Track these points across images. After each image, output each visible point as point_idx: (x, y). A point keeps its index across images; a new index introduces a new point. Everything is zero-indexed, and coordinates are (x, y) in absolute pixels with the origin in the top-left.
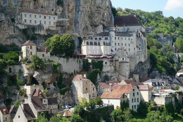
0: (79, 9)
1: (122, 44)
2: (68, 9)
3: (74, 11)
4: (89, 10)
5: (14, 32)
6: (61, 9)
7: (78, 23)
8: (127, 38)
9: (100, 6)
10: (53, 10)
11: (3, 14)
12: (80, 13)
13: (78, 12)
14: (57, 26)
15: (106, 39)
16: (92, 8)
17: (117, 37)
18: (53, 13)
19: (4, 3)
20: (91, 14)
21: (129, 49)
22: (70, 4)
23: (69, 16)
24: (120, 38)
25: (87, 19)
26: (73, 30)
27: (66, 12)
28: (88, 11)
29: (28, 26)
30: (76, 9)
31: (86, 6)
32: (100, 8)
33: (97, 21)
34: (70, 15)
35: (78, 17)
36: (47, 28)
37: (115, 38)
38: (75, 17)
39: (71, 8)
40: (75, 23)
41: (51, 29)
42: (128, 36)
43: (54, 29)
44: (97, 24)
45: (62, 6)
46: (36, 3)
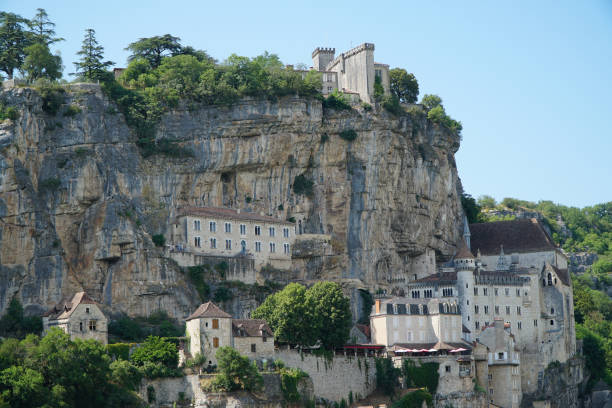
0: (362, 205)
1: (497, 309)
2: (329, 203)
3: (347, 210)
4: (392, 205)
5: (163, 276)
6: (306, 204)
7: (360, 245)
8: (512, 290)
9: (427, 193)
10: (281, 208)
11: (128, 222)
12: (365, 215)
13: (360, 212)
14: (295, 257)
15: (448, 294)
16: (402, 199)
17: (481, 288)
18: (282, 216)
19: (131, 189)
20: (400, 218)
21: (520, 325)
22: (334, 189)
23: (330, 227)
24: (491, 289)
25: (385, 233)
26: (344, 268)
27: (323, 213)
28: (391, 210)
29: (206, 258)
30: (353, 202)
31: (383, 195)
32: (426, 198)
33: (419, 239)
34: (333, 222)
35: (359, 228)
36: (264, 265)
37: (476, 291)
38: (351, 229)
39: (336, 200)
40: (350, 246)
41: (277, 265)
42: (515, 284)
43: (287, 266)
44: (419, 248)
45: (311, 195)
46: (230, 188)
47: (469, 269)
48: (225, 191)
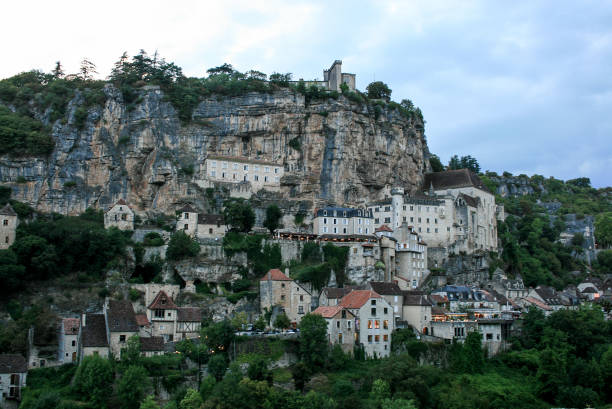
0: (332, 155)
1: (420, 220)
2: (310, 154)
3: (321, 158)
4: (357, 157)
5: (189, 193)
6: (296, 155)
7: (330, 180)
8: (432, 208)
9: (385, 151)
10: (280, 157)
11: (168, 162)
12: (335, 162)
13: (331, 160)
14: (283, 185)
15: (387, 210)
16: (365, 153)
17: (408, 206)
18: (280, 162)
19: (173, 143)
20: (364, 165)
21: (436, 230)
22: (313, 146)
23: (310, 168)
24: (416, 207)
25: (352, 174)
26: (317, 193)
27: (306, 160)
28: (356, 160)
29: (217, 184)
30: (325, 154)
31: (349, 150)
32: (384, 154)
33: (379, 178)
34: (312, 166)
35: (330, 170)
36: (260, 188)
37: (404, 208)
38: (324, 170)
39: (314, 152)
40: (322, 180)
41: (269, 189)
42: (434, 204)
43: (277, 190)
44: (379, 183)
45: (299, 150)
46: (248, 146)
47: (399, 194)
48: (245, 147)
